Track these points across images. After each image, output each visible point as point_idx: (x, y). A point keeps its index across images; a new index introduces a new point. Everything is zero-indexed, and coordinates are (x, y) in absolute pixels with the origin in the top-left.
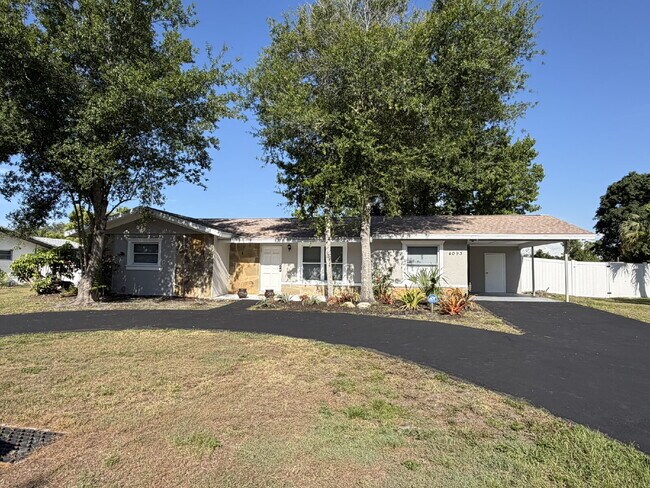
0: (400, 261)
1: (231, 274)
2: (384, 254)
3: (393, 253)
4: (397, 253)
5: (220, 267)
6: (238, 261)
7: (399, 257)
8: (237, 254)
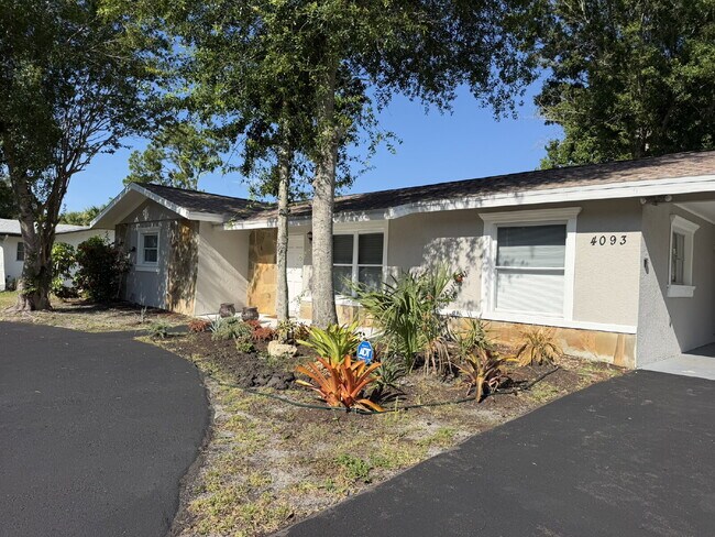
0: (479, 262)
1: (250, 281)
2: (448, 245)
3: (465, 243)
4: (473, 242)
5: (218, 270)
6: (257, 260)
7: (477, 253)
8: (256, 249)
